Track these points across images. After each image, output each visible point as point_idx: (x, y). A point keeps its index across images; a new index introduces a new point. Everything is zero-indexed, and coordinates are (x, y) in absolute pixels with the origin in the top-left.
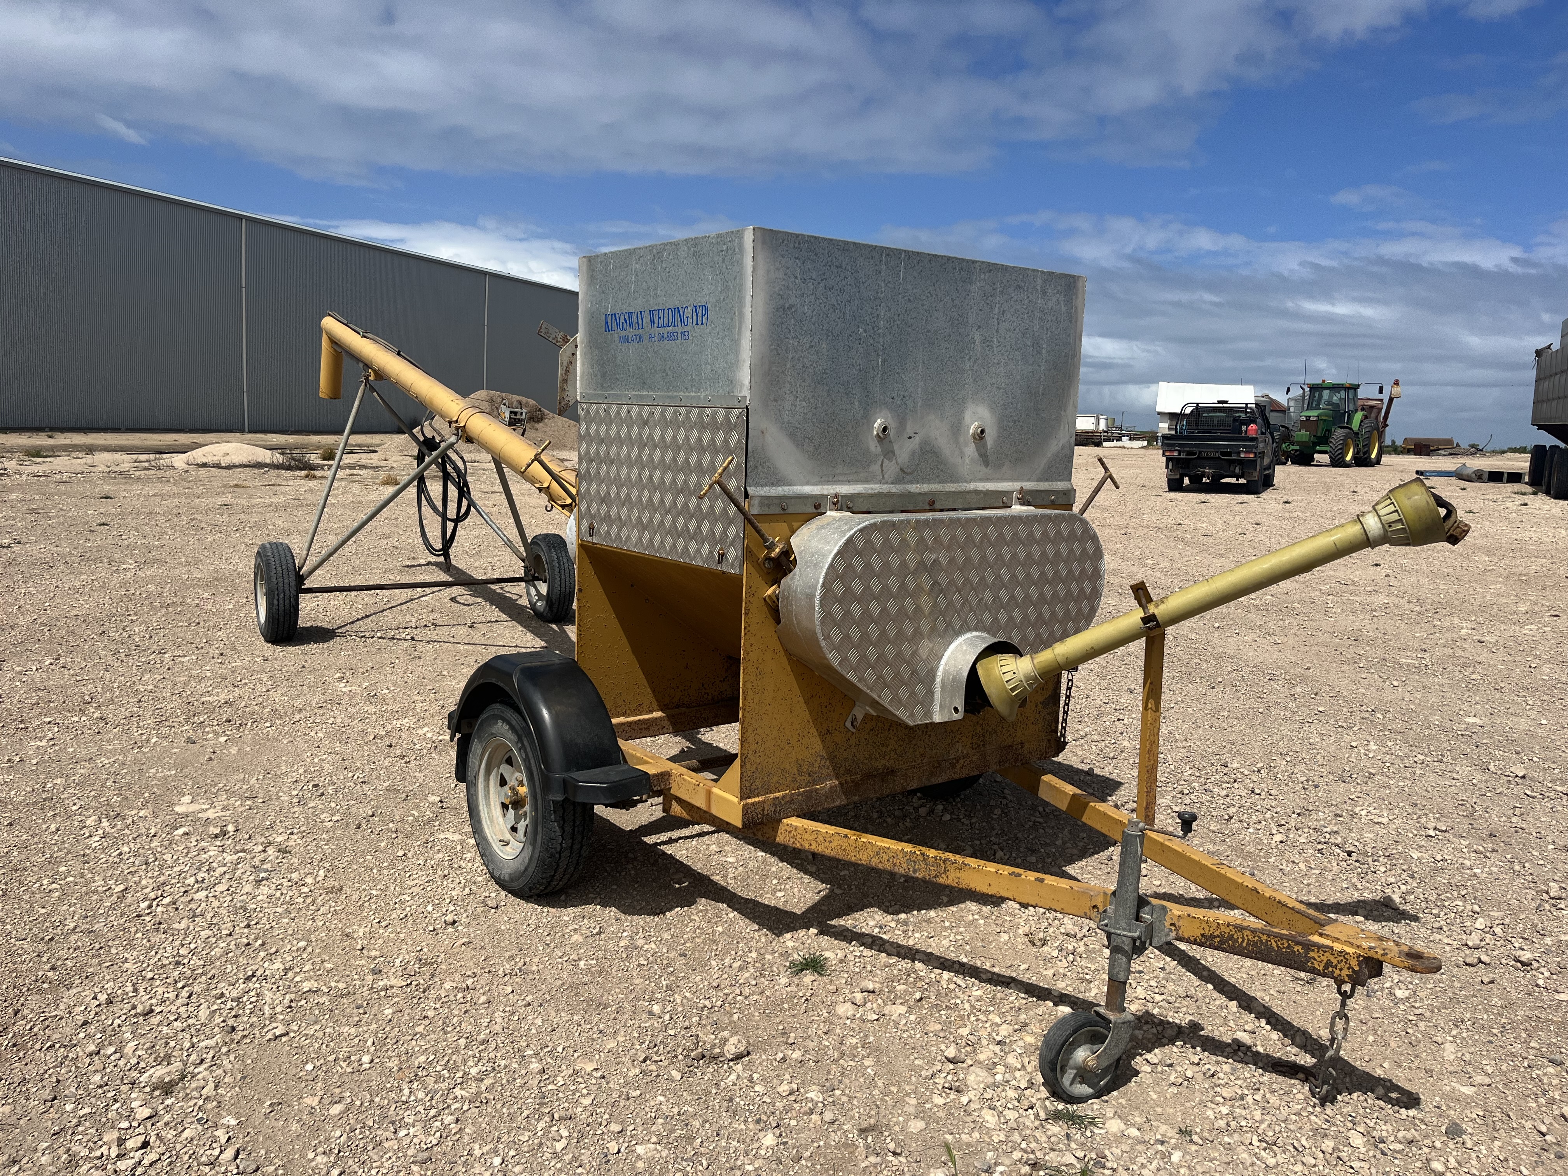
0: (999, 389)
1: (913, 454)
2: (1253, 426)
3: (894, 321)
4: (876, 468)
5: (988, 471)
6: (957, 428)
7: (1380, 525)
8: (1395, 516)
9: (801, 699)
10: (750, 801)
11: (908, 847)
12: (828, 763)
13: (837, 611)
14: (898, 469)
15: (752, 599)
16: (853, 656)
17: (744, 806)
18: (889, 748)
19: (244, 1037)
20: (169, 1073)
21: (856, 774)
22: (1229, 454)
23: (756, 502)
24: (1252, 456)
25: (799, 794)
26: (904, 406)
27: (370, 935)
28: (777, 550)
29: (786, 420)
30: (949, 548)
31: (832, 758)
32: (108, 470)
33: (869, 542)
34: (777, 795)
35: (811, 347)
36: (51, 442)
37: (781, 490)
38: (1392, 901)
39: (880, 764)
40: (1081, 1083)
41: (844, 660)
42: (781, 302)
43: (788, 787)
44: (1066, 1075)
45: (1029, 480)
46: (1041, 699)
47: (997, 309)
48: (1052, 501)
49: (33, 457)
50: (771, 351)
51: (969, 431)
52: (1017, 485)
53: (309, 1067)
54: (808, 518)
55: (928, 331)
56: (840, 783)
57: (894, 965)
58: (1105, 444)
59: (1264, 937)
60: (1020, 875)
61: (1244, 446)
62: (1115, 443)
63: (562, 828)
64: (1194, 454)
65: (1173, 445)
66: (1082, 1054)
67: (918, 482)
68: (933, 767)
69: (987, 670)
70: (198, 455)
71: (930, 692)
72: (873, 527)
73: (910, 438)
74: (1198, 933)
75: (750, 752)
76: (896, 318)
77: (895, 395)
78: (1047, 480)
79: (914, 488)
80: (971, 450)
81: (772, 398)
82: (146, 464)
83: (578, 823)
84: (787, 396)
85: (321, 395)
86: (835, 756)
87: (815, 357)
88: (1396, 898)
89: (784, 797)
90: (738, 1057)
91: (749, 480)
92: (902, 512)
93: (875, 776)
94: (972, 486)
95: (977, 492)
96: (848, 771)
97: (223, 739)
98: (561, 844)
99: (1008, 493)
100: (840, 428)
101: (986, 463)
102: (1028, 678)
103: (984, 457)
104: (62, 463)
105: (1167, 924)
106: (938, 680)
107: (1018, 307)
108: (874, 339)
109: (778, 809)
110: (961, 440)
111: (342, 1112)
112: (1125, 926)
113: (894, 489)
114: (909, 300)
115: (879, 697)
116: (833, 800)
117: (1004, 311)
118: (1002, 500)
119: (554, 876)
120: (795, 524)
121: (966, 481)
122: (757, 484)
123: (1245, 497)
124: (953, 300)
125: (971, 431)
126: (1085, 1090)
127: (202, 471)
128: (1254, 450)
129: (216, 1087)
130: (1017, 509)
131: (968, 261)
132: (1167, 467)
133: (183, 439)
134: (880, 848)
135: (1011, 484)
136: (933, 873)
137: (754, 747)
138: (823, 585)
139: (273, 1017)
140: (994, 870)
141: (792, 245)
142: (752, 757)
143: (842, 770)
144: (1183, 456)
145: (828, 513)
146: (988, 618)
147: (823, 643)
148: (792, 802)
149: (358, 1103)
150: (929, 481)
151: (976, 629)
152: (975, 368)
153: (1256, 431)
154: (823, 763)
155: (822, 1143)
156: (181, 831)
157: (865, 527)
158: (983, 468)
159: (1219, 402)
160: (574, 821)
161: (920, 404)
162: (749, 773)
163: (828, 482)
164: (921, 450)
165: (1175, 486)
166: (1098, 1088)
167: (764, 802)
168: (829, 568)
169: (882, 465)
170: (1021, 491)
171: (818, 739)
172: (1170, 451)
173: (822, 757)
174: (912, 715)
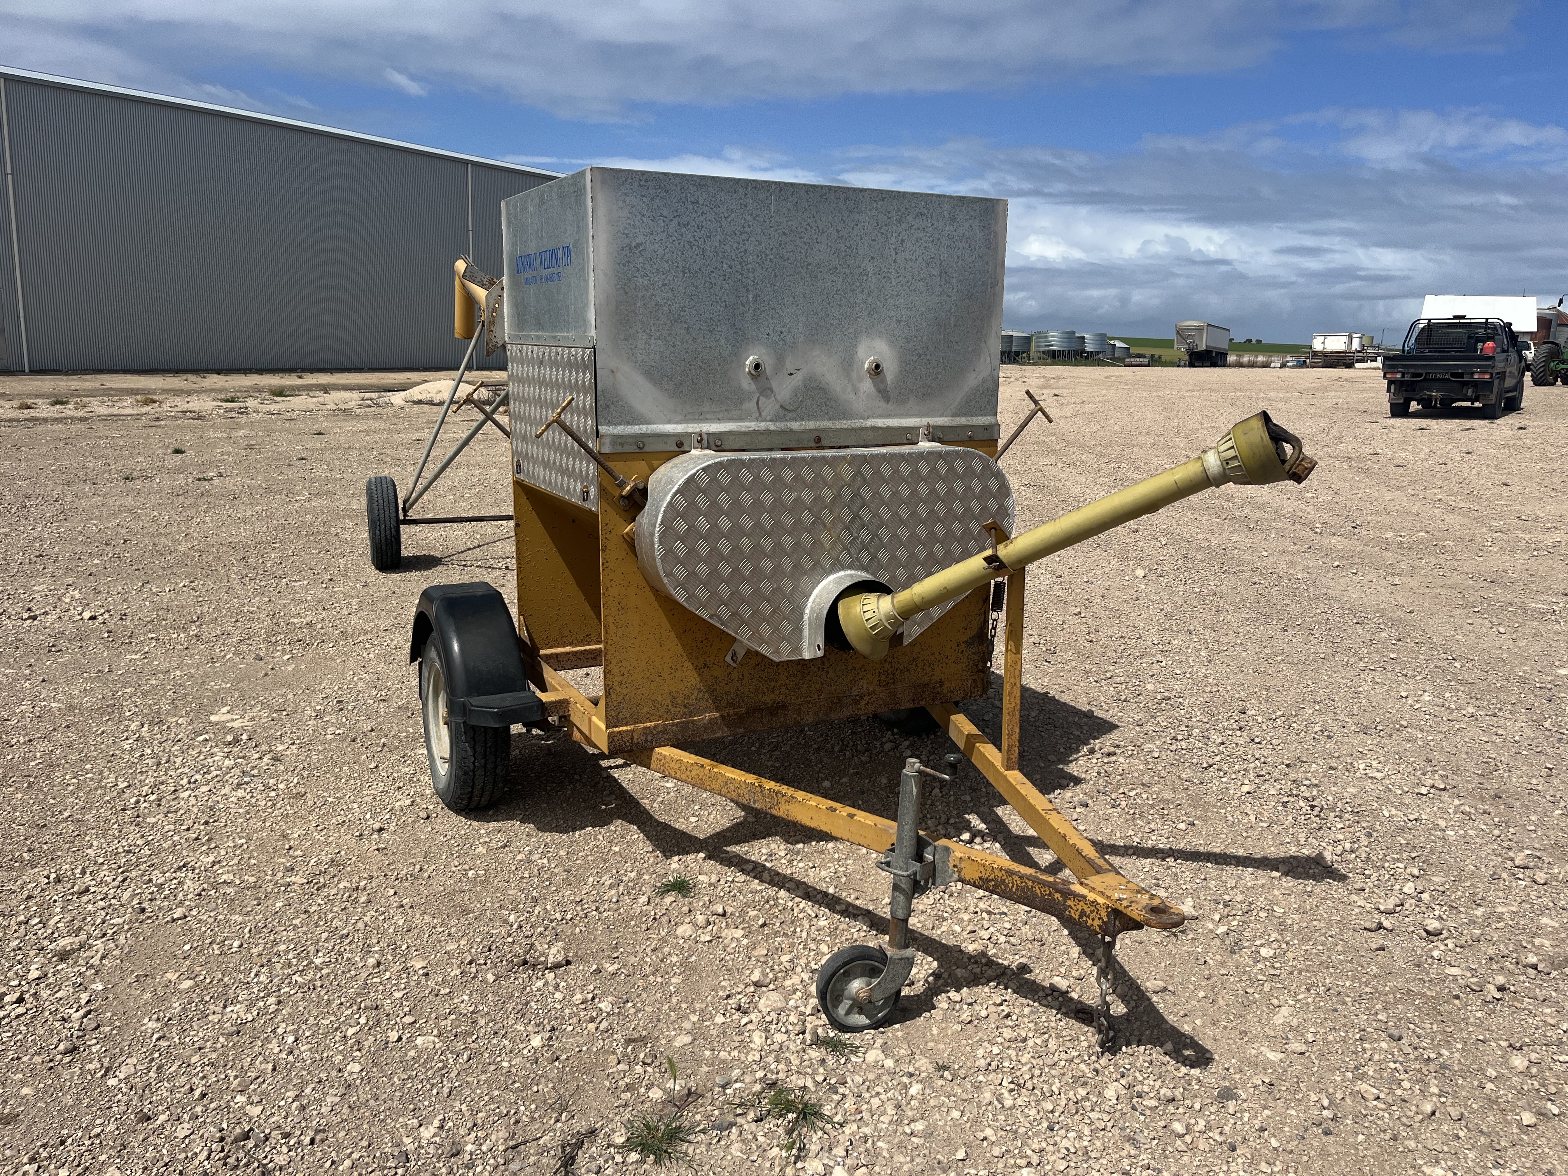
0: (899, 321)
1: (795, 392)
2: (1490, 344)
3: (766, 255)
4: (751, 405)
5: (890, 407)
6: (848, 364)
7: (1219, 463)
8: (1232, 453)
9: (672, 634)
10: (616, 729)
11: (751, 778)
12: (706, 696)
13: (680, 548)
14: (777, 406)
15: (608, 536)
16: (702, 593)
17: (609, 734)
18: (779, 683)
19: (149, 917)
20: (71, 944)
21: (739, 707)
22: (1461, 375)
23: (607, 441)
24: (1487, 376)
25: (673, 725)
26: (782, 343)
27: (302, 838)
28: (628, 488)
29: (640, 359)
30: (812, 487)
31: (711, 691)
32: (335, 407)
33: (714, 480)
34: (648, 724)
35: (664, 285)
36: (300, 382)
37: (636, 429)
38: (1323, 858)
39: (769, 698)
40: (860, 1013)
41: (691, 597)
42: (627, 241)
43: (660, 717)
44: (842, 1005)
45: (942, 415)
46: (965, 638)
47: (893, 239)
48: (970, 437)
49: (277, 396)
50: (618, 290)
51: (863, 364)
52: (924, 421)
53: (187, 947)
54: (669, 456)
55: (809, 264)
56: (721, 716)
57: (761, 891)
58: (1357, 365)
59: (1030, 883)
60: (835, 810)
61: (1478, 366)
62: (1369, 364)
63: (474, 748)
64: (1420, 375)
65: (1396, 366)
66: (857, 986)
67: (803, 419)
68: (832, 702)
69: (848, 608)
70: (415, 393)
71: (798, 630)
72: (719, 465)
73: (791, 374)
74: (976, 876)
75: (615, 684)
76: (768, 252)
77: (770, 332)
78: (965, 415)
79: (795, 425)
80: (867, 385)
81: (622, 337)
82: (369, 402)
83: (489, 744)
84: (640, 335)
85: (457, 336)
86: (715, 690)
87: (670, 295)
88: (1328, 856)
89: (655, 727)
90: (557, 966)
91: (600, 419)
92: (783, 449)
93: (763, 710)
94: (870, 423)
95: (874, 429)
96: (730, 704)
97: (286, 657)
98: (474, 763)
99: (914, 430)
100: (704, 366)
101: (887, 399)
102: (888, 617)
103: (884, 393)
104: (299, 402)
105: (951, 865)
106: (806, 617)
107: (921, 235)
108: (742, 274)
109: (649, 738)
110: (854, 375)
111: (191, 988)
112: (901, 864)
113: (772, 427)
114: (784, 233)
115: (736, 633)
116: (714, 732)
117: (903, 241)
118: (908, 436)
119: (472, 792)
120: (655, 463)
121: (864, 419)
122: (609, 423)
123: (1476, 423)
124: (838, 231)
125: (866, 366)
126: (863, 1020)
127: (416, 408)
128: (1490, 370)
129: (103, 957)
130: (924, 445)
131: (855, 190)
132: (1389, 391)
133: (414, 376)
134: (729, 779)
135: (919, 420)
136: (769, 805)
137: (619, 679)
138: (662, 523)
139: (181, 902)
140: (814, 804)
141: (636, 184)
142: (617, 688)
143: (724, 703)
144: (1407, 378)
145: (693, 452)
146: (865, 557)
147: (665, 580)
148: (665, 731)
149: (208, 981)
150: (816, 418)
151: (850, 567)
152: (870, 300)
153: (1494, 349)
154: (701, 695)
155: (584, 1048)
156: (201, 738)
157: (709, 466)
158: (883, 404)
159: (1455, 317)
160: (485, 742)
161: (801, 340)
162: (615, 704)
163: (694, 421)
164: (805, 386)
165: (1399, 410)
166: (875, 1020)
167: (632, 731)
168: (667, 507)
169: (758, 403)
170: (928, 427)
171: (694, 672)
172: (1391, 373)
173: (700, 690)
174: (777, 652)
